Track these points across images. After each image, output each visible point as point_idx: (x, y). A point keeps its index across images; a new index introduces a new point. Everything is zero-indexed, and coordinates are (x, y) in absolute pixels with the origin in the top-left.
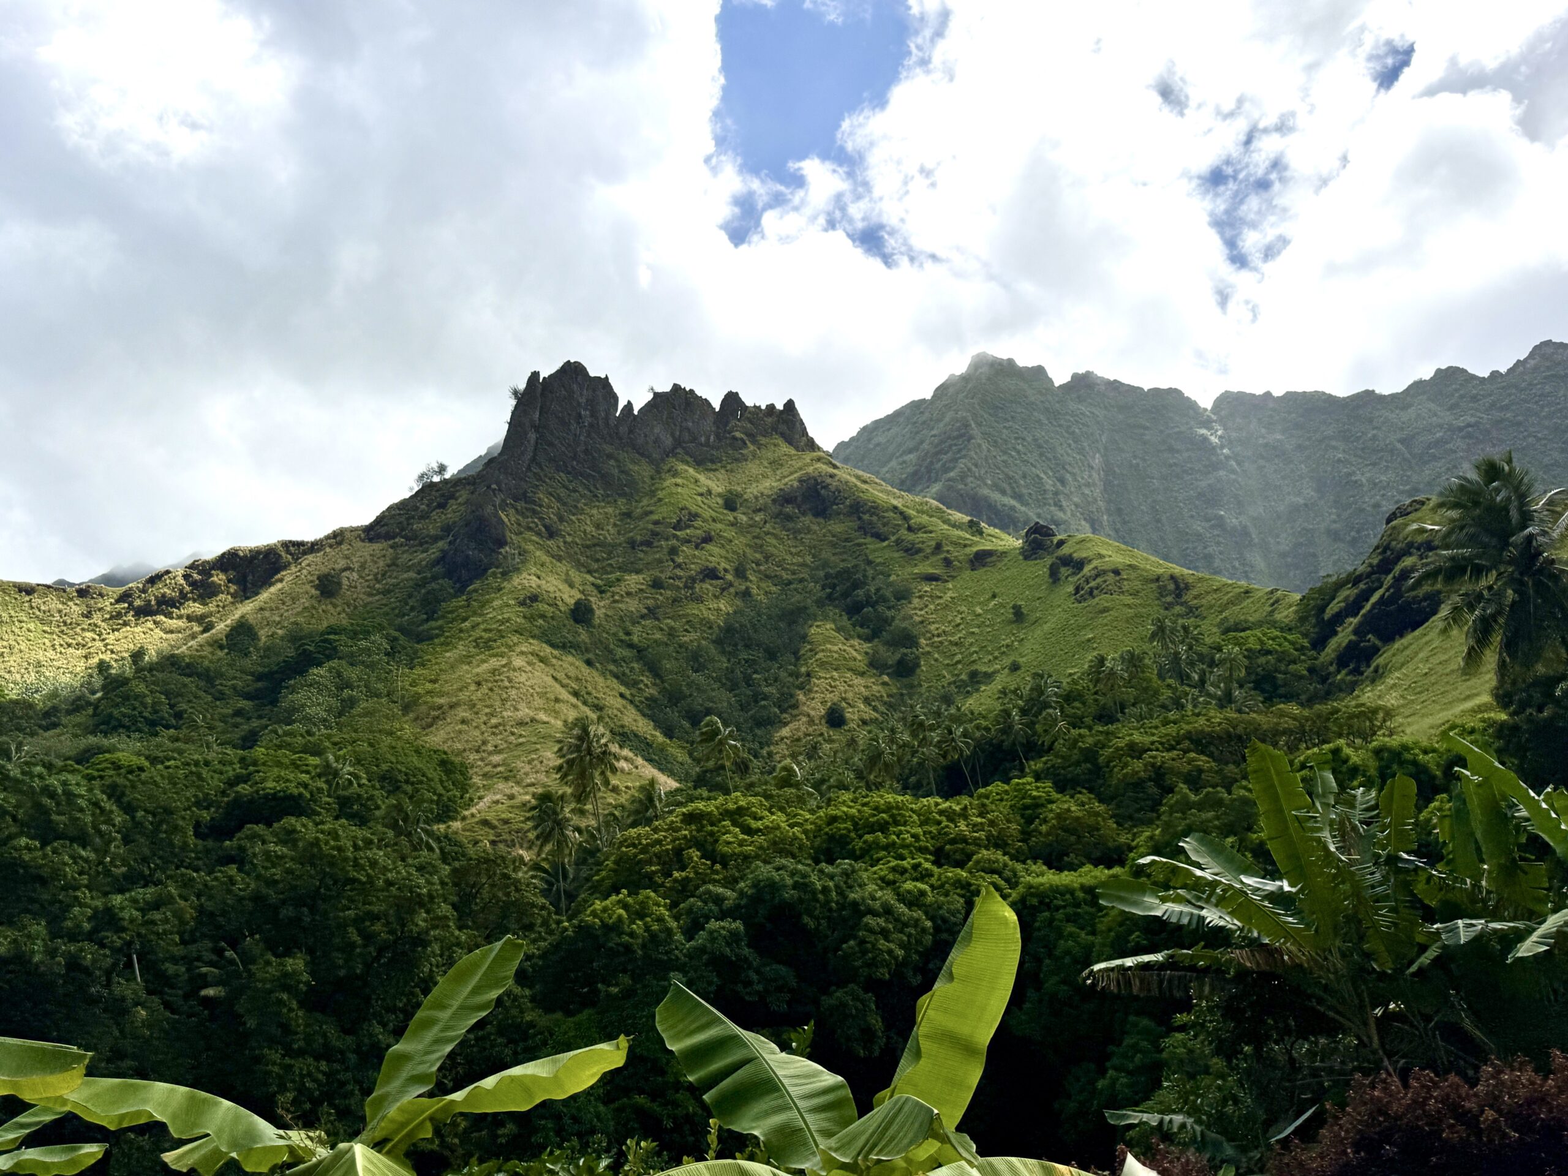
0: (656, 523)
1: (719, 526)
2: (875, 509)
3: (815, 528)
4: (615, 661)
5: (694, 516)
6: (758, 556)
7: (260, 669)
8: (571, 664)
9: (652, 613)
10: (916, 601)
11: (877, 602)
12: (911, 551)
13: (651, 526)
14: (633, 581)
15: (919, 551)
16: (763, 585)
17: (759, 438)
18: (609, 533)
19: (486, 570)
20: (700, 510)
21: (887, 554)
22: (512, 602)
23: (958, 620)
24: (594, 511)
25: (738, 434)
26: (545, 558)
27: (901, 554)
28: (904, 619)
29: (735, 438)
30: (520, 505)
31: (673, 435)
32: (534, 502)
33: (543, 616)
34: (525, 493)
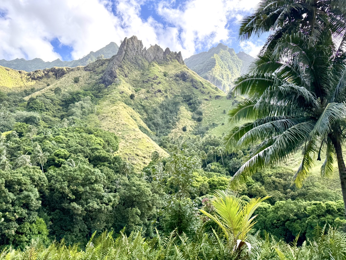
0: (149, 77)
1: (162, 80)
2: (196, 82)
3: (182, 83)
4: (138, 109)
5: (157, 77)
6: (170, 88)
7: (63, 99)
8: (130, 109)
9: (146, 98)
10: (203, 104)
11: (195, 103)
12: (203, 93)
13: (148, 78)
14: (144, 90)
15: (205, 93)
16: (170, 95)
17: (172, 59)
18: (138, 78)
19: (112, 83)
20: (159, 76)
21: (198, 92)
22: (118, 93)
23: (211, 111)
24: (136, 72)
25: (168, 58)
26: (125, 82)
27: (201, 93)
28: (200, 108)
29: (167, 59)
30: (120, 68)
31: (154, 56)
32: (123, 68)
33: (124, 97)
34: (121, 66)
